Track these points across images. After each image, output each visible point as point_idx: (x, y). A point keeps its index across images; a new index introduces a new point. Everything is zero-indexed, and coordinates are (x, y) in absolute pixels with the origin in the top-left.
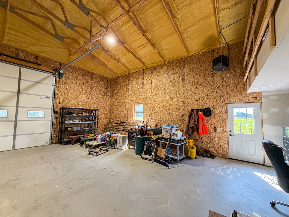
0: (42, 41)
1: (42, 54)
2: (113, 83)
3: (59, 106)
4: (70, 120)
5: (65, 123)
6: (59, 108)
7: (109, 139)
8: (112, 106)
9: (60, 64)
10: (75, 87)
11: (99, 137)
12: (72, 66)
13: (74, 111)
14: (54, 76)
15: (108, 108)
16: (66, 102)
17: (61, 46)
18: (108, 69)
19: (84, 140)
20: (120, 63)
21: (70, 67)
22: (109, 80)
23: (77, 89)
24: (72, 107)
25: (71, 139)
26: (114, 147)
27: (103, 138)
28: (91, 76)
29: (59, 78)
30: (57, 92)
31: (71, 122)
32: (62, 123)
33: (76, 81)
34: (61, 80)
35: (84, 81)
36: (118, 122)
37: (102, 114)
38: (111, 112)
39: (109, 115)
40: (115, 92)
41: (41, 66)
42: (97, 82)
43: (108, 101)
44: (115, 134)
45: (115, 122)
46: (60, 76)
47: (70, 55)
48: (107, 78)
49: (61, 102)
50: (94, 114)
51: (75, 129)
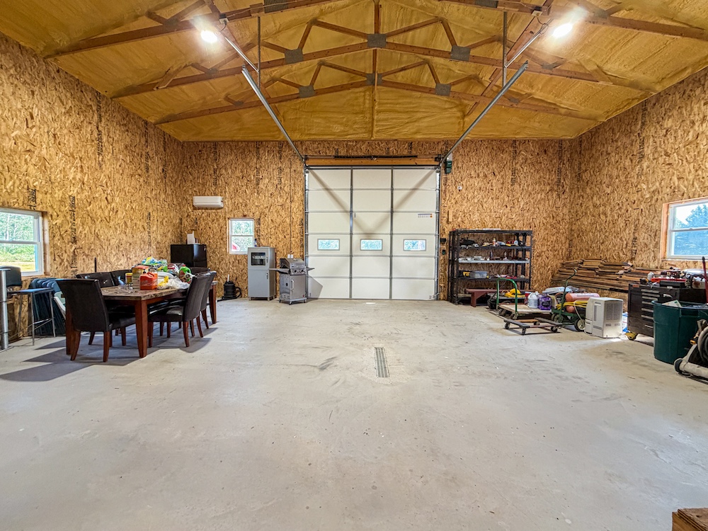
0: (417, 112)
1: (419, 136)
2: (578, 150)
3: (448, 229)
4: (468, 256)
5: (457, 261)
6: (447, 232)
7: (560, 305)
8: (576, 217)
9: (446, 143)
10: (476, 184)
11: (533, 297)
12: (468, 140)
13: (476, 238)
14: (437, 172)
15: (563, 227)
16: (460, 219)
17: (447, 106)
18: (561, 114)
19: (495, 301)
20: (601, 83)
21: (465, 143)
22: (565, 145)
23: (480, 188)
24: (471, 229)
25: (470, 295)
26: (576, 327)
27: (543, 300)
28: (511, 149)
29: (446, 173)
30: (443, 201)
31: (470, 260)
32: (453, 262)
33: (477, 172)
34: (449, 176)
35: (495, 165)
36: (596, 264)
37: (545, 242)
38: (573, 236)
39: (567, 245)
40: (586, 176)
41: (417, 159)
42: (529, 161)
43: (564, 205)
44: (580, 294)
45: (588, 264)
46: (447, 167)
47: (464, 116)
48: (561, 142)
49: (450, 220)
50: (519, 244)
51: (477, 276)
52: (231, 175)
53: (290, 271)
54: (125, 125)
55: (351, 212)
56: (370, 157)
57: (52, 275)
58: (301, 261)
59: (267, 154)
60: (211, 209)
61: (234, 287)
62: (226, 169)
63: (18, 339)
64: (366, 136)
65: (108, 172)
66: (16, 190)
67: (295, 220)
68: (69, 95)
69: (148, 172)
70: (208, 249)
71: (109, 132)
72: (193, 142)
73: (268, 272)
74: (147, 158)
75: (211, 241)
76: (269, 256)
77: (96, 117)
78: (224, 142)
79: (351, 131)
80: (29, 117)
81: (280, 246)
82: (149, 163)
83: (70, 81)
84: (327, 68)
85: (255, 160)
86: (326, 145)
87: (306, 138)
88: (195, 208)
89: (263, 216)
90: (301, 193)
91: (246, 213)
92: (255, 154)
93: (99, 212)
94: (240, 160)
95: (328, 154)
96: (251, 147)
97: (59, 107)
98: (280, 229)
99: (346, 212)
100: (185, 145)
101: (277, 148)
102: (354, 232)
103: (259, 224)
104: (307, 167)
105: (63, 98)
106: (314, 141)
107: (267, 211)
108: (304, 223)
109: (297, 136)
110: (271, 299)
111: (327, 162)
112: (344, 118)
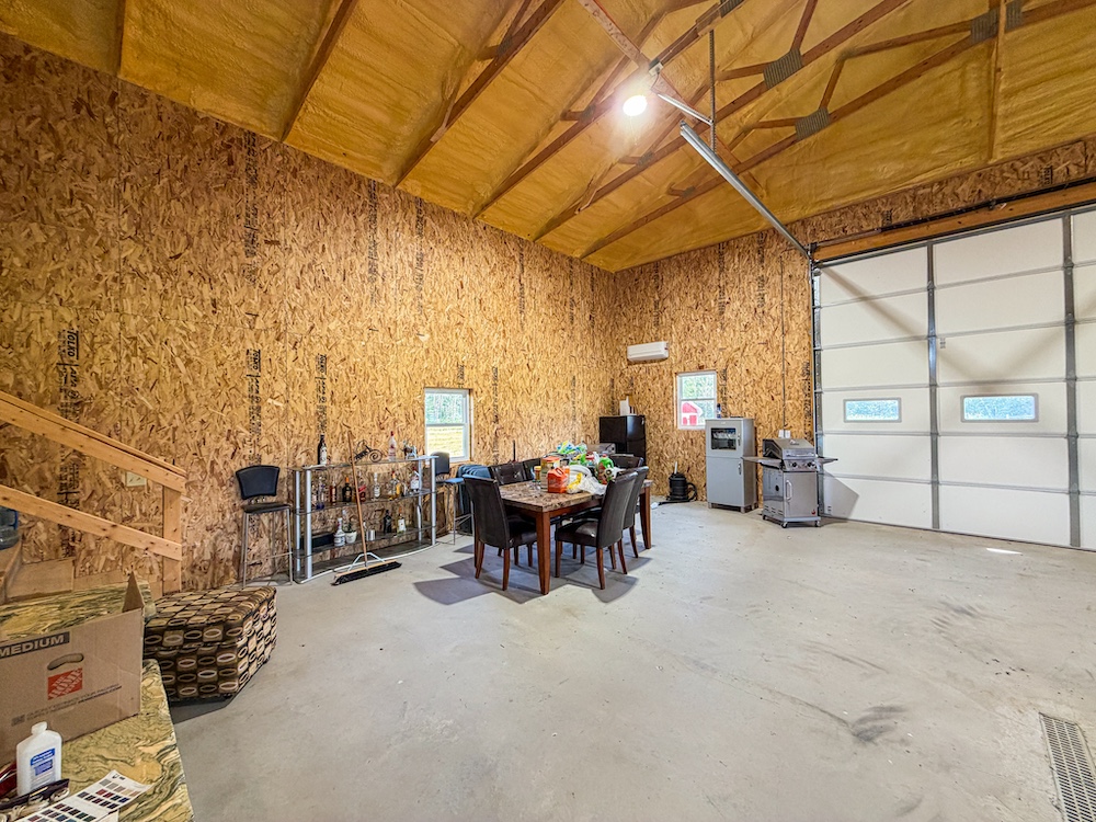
52: (681, 306)
53: (782, 464)
54: (548, 270)
55: (931, 336)
56: (987, 205)
57: (475, 462)
58: (808, 445)
59: (737, 259)
60: (651, 362)
61: (685, 484)
62: (672, 299)
63: (446, 533)
64: (970, 161)
65: (529, 332)
66: (448, 368)
67: (793, 366)
68: (493, 251)
69: (572, 323)
70: (647, 421)
71: (531, 283)
72: (627, 270)
73: (741, 462)
74: (571, 305)
75: (651, 409)
76: (742, 434)
77: (518, 269)
78: (669, 258)
79: (927, 165)
80: (459, 287)
81: (764, 416)
82: (574, 312)
83: (495, 235)
84: (859, 58)
85: (717, 275)
86: (860, 211)
87: (815, 210)
88: (630, 363)
89: (731, 365)
90: (804, 315)
91: (702, 363)
92: (716, 265)
93: (520, 383)
94: (693, 280)
95: (865, 228)
96: (711, 255)
97: (485, 267)
98: (763, 384)
99: (917, 338)
100: (619, 276)
101: (756, 245)
102: (940, 380)
103: (725, 379)
104: (816, 265)
105: (489, 256)
106: (829, 213)
107: (737, 356)
108: (813, 371)
109: (794, 213)
110: (748, 509)
111: (865, 244)
112: (903, 144)
